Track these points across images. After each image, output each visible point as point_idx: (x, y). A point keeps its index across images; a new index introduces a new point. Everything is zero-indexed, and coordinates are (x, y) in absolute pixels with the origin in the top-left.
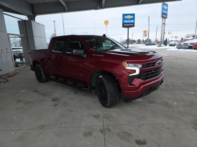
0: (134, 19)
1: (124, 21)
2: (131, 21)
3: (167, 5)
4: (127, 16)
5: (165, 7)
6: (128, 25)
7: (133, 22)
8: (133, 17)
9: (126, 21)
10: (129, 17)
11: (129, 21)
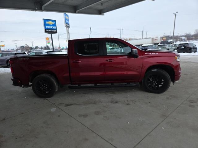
0: (55, 25)
1: (46, 26)
2: (53, 27)
3: (68, 15)
4: (48, 21)
5: (66, 17)
6: (51, 31)
7: (56, 28)
8: (54, 23)
9: (48, 27)
10: (51, 23)
11: (51, 27)
